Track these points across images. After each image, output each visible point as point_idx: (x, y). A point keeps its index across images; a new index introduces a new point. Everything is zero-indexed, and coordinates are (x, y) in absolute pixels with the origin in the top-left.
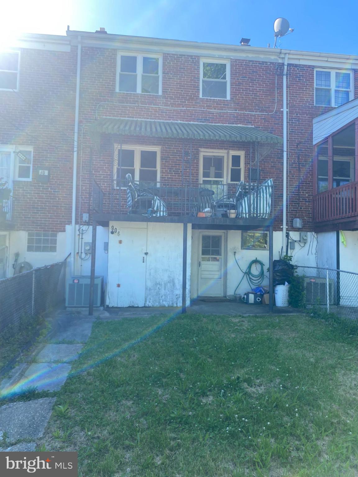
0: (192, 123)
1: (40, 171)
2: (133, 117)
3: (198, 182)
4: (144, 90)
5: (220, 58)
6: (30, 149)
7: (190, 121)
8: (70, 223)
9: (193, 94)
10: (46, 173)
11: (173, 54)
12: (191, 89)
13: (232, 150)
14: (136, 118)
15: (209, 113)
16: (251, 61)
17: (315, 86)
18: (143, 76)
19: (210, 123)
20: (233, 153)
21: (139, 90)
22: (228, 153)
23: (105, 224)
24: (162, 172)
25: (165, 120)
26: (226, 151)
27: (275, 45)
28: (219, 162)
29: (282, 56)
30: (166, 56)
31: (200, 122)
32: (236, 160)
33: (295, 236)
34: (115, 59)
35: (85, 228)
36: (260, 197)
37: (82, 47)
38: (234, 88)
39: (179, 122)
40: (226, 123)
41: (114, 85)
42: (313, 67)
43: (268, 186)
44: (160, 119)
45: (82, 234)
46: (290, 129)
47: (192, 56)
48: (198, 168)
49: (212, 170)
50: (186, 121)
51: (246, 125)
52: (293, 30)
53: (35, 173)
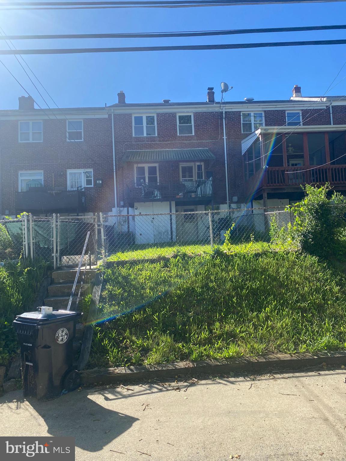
0: (174, 149)
1: (97, 181)
2: (143, 150)
3: (179, 180)
4: (147, 134)
5: (188, 112)
6: (91, 170)
7: (173, 149)
8: (114, 207)
9: (174, 134)
10: (101, 182)
11: (162, 113)
12: (173, 131)
13: (197, 162)
14: (144, 149)
15: (183, 143)
16: (205, 112)
17: (242, 122)
18: (146, 126)
19: (184, 148)
20: (198, 164)
21: (145, 135)
22: (195, 164)
23: (132, 206)
24: (160, 177)
25: (160, 149)
26: (194, 163)
27: (222, 98)
28: (190, 169)
29: (221, 108)
30: (158, 115)
31: (179, 148)
32: (199, 167)
33: (233, 206)
34: (131, 119)
35: (122, 209)
36: (206, 186)
37: (114, 115)
38: (196, 128)
39: (167, 149)
40: (193, 148)
41: (132, 133)
42: (240, 112)
43: (210, 181)
44: (157, 149)
45: (121, 212)
46: (228, 148)
47: (172, 113)
48: (179, 173)
49: (187, 174)
50: (171, 149)
51: (203, 148)
52: (232, 88)
53: (95, 182)
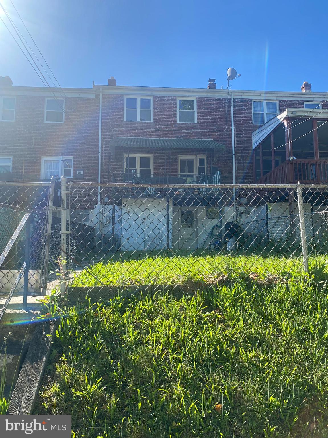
0: (172, 139)
1: (78, 172)
2: (135, 137)
4: (141, 120)
5: (191, 97)
6: (71, 158)
7: (171, 138)
8: (97, 203)
9: (173, 120)
10: (82, 173)
11: (159, 96)
12: (171, 117)
13: (199, 155)
14: (137, 137)
15: (183, 132)
16: (209, 98)
17: (253, 112)
18: (140, 110)
19: (184, 138)
20: (200, 157)
21: (138, 120)
22: (196, 157)
23: (119, 204)
24: (154, 170)
25: (156, 137)
26: (195, 156)
27: (228, 85)
28: (190, 163)
29: (230, 94)
30: (155, 98)
31: (178, 138)
32: (202, 161)
33: (242, 209)
34: (123, 101)
35: (106, 206)
36: (213, 181)
37: (102, 94)
38: (200, 115)
39: (164, 138)
40: (194, 138)
41: (123, 117)
42: (251, 100)
43: (218, 175)
44: (152, 137)
45: (104, 210)
46: (236, 140)
47: (172, 97)
48: (177, 167)
49: (187, 169)
50: (169, 138)
51: (207, 139)
52: (240, 75)
53: (75, 173)
